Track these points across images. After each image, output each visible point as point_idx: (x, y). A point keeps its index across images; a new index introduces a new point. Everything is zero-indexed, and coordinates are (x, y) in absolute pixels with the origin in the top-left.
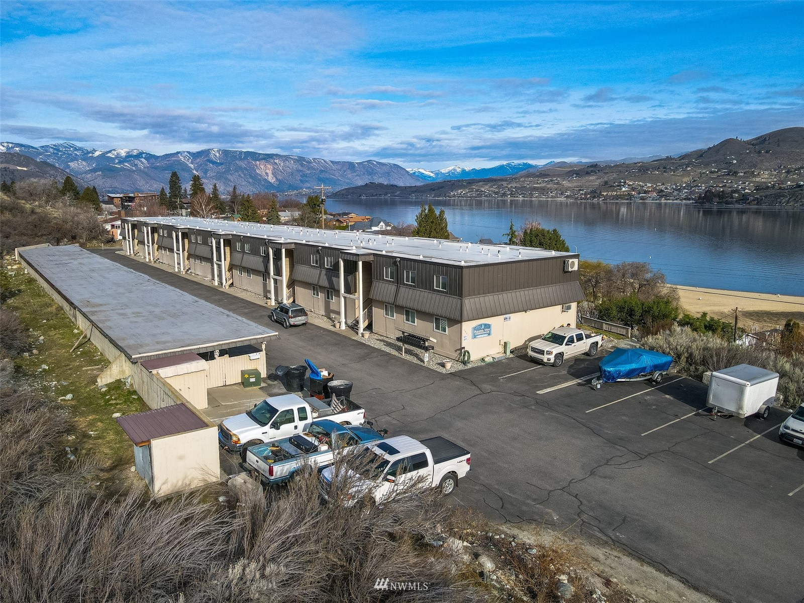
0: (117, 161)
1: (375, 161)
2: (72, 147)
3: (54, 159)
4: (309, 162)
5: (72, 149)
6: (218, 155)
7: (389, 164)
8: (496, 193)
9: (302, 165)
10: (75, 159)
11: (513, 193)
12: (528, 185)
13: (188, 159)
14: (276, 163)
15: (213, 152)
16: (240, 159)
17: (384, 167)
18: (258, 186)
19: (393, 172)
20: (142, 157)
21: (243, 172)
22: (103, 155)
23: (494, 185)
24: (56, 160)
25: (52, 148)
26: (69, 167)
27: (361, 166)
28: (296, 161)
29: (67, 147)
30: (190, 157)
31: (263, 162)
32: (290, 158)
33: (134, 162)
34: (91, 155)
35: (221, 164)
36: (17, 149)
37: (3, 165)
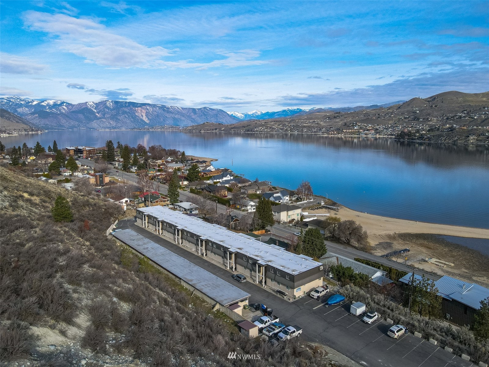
0: (47, 108)
1: (208, 108)
2: (19, 99)
6: (111, 104)
7: (217, 109)
8: (282, 129)
9: (164, 110)
10: (20, 106)
11: (292, 129)
12: (301, 124)
13: (93, 107)
15: (109, 102)
16: (126, 106)
17: (214, 111)
18: (137, 123)
19: (220, 114)
21: (127, 114)
23: (280, 124)
24: (8, 107)
25: (6, 99)
26: (16, 111)
27: (200, 111)
28: (160, 108)
29: (15, 99)
30: (94, 105)
31: (140, 108)
32: (156, 106)
33: (59, 109)
34: (31, 104)
35: (114, 109)
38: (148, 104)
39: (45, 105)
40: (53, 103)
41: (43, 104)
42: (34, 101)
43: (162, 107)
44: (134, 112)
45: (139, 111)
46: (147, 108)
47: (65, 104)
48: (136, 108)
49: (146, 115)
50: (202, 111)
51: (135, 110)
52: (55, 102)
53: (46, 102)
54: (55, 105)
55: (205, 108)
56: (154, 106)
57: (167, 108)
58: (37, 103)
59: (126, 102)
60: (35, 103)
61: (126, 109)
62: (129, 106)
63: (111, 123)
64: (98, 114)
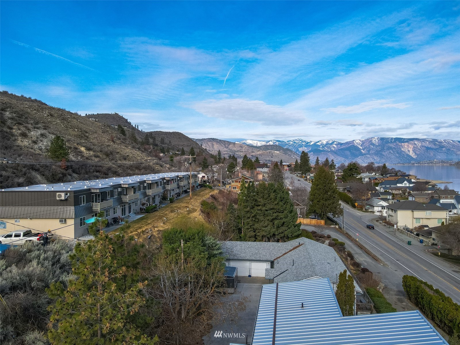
0: (321, 147)
4: (440, 142)
5: (301, 142)
6: (377, 140)
9: (435, 144)
10: (301, 146)
13: (359, 144)
14: (415, 144)
15: (374, 139)
16: (391, 142)
18: (402, 158)
21: (392, 150)
22: (315, 144)
24: (293, 147)
25: (292, 141)
26: (298, 150)
28: (430, 142)
29: (299, 141)
30: (360, 142)
31: (406, 144)
32: (426, 140)
33: (330, 147)
34: (309, 144)
35: (379, 146)
36: (277, 143)
37: (269, 151)
38: (417, 139)
39: (320, 144)
40: (326, 143)
41: (318, 144)
43: (433, 141)
44: (400, 147)
45: (406, 146)
46: (415, 143)
47: (335, 143)
48: (403, 144)
49: (413, 151)
51: (402, 146)
53: (321, 142)
56: (423, 140)
59: (392, 139)
60: (312, 143)
61: (392, 145)
62: (395, 142)
63: (375, 158)
64: (364, 150)
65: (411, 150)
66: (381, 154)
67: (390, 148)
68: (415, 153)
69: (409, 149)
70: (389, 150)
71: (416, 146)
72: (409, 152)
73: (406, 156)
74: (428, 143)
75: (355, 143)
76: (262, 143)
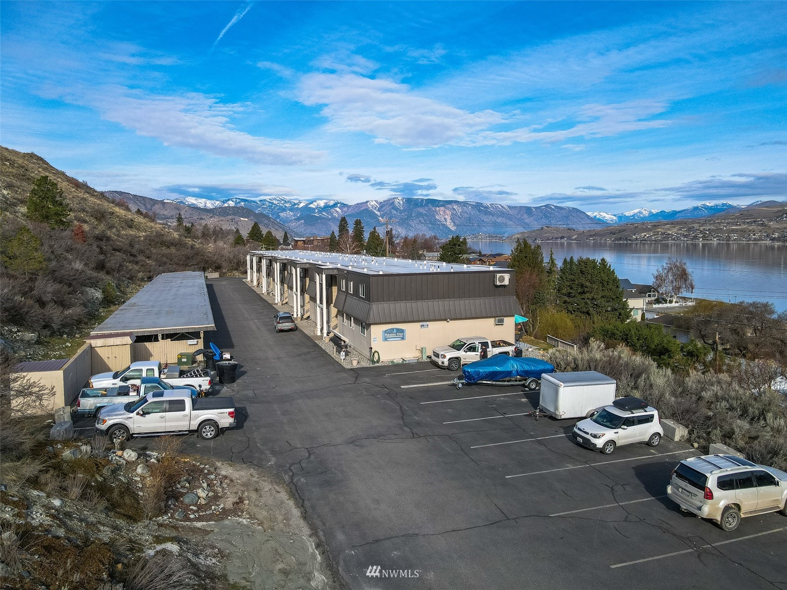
0: (317, 211)
1: (553, 205)
2: (283, 200)
3: (269, 210)
4: (487, 207)
5: (282, 202)
6: (401, 202)
7: (568, 208)
8: (685, 236)
9: (480, 210)
10: (284, 210)
11: (707, 235)
12: (725, 227)
13: (376, 208)
14: (454, 209)
15: (398, 200)
16: (422, 206)
17: (563, 211)
18: (437, 231)
19: (572, 216)
20: (337, 207)
21: (423, 218)
22: (306, 207)
23: (684, 228)
25: (268, 201)
26: (279, 217)
27: (538, 211)
28: (473, 207)
29: (279, 200)
30: (377, 205)
31: (442, 208)
32: (468, 204)
33: (330, 211)
34: (296, 206)
35: (404, 211)
36: (243, 203)
37: (230, 217)
38: (456, 202)
39: (314, 207)
40: (324, 204)
41: (311, 206)
42: (300, 203)
43: (477, 206)
44: (433, 214)
45: (441, 213)
46: (454, 207)
47: (339, 205)
48: (438, 208)
49: (451, 219)
50: (541, 212)
51: (436, 212)
52: (327, 203)
53: (316, 203)
54: (327, 207)
55: (546, 206)
56: (464, 204)
57: (484, 208)
58: (305, 204)
59: (422, 200)
60: (302, 205)
61: (422, 210)
62: (427, 205)
63: (400, 231)
64: (383, 218)
65: (448, 218)
66: (408, 224)
67: (420, 215)
68: (454, 223)
69: (445, 217)
70: (418, 218)
71: (455, 212)
72: (446, 221)
73: (441, 228)
74: (470, 207)
75: (369, 206)
76: (215, 203)
